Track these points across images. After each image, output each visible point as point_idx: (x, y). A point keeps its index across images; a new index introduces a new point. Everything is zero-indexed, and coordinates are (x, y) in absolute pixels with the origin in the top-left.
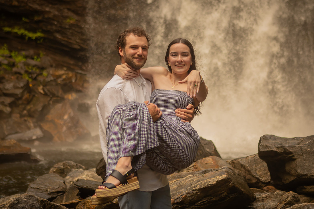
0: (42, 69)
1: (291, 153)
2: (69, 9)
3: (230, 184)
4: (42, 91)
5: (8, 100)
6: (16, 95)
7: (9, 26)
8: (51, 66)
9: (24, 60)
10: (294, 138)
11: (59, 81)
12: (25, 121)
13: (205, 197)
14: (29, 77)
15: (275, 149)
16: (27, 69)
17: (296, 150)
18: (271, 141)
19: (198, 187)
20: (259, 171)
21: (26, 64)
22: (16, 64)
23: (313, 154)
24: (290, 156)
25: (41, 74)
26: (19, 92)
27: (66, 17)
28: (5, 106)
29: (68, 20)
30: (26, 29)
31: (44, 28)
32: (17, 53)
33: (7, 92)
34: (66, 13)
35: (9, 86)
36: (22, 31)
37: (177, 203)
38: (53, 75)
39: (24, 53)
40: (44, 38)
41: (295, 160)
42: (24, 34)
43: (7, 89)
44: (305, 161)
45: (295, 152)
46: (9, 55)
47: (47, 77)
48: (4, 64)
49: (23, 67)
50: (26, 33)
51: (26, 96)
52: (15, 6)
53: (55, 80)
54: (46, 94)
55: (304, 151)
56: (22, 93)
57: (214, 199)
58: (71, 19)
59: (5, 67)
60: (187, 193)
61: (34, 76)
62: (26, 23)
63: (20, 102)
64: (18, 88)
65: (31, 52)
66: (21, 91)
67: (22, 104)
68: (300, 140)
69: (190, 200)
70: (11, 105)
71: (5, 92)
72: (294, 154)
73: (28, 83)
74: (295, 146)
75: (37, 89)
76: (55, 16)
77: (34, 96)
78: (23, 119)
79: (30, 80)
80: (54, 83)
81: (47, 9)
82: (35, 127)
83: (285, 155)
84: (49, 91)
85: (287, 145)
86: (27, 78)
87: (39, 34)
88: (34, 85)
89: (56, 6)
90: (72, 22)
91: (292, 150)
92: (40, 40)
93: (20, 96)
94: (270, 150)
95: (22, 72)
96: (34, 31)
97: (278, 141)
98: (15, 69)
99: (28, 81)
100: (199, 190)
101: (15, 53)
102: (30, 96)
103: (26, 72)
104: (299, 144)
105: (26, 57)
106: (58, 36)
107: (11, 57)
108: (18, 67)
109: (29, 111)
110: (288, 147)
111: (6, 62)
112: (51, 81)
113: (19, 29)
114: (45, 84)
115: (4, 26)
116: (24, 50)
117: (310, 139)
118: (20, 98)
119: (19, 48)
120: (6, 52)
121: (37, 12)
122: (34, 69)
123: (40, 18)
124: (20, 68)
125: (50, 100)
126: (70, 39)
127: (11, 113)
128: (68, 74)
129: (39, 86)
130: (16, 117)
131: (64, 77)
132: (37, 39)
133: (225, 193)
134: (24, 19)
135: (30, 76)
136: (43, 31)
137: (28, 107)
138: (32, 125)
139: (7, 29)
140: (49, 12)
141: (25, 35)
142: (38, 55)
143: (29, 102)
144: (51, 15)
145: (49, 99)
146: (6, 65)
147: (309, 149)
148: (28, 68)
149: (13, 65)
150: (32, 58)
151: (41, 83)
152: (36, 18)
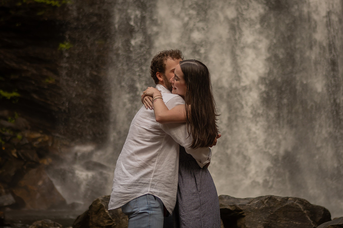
0: (16, 131)
1: (241, 211)
4: (15, 155)
10: (245, 199)
11: (35, 144)
15: (228, 207)
17: (246, 208)
18: (225, 200)
23: (260, 212)
24: (241, 213)
25: (15, 137)
38: (28, 138)
41: (244, 216)
44: (253, 217)
45: (245, 210)
47: (22, 140)
53: (30, 144)
54: (19, 158)
55: (252, 209)
68: (251, 200)
72: (244, 212)
74: (245, 205)
75: (11, 153)
77: (7, 160)
79: (3, 143)
80: (29, 147)
83: (236, 213)
85: (238, 204)
91: (242, 208)
94: (224, 208)
97: (232, 201)
104: (249, 203)
110: (240, 205)
112: (26, 144)
114: (19, 147)
117: (258, 200)
122: (8, 131)
128: (44, 137)
131: (40, 140)
135: (4, 139)
147: (256, 208)
148: (2, 129)
151: (15, 146)
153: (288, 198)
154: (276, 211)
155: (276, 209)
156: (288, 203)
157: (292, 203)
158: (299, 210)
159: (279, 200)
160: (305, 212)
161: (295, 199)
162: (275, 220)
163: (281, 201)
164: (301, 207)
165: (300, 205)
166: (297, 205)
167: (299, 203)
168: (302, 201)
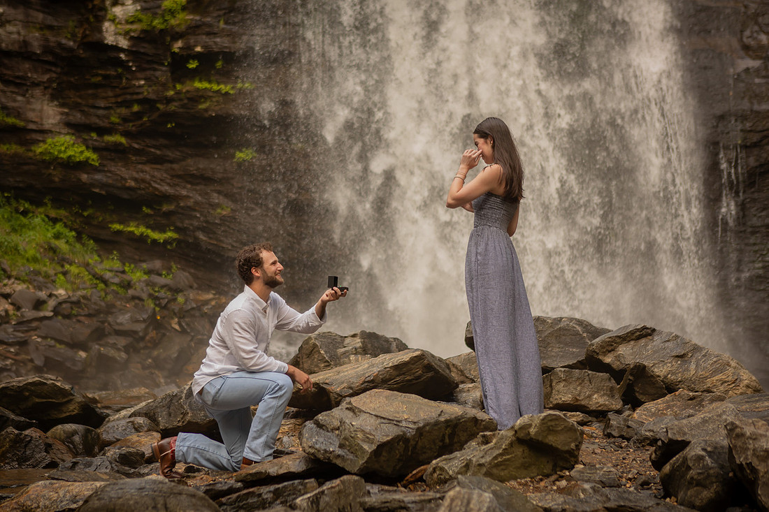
0: (176, 291)
2: (219, 192)
3: (425, 362)
4: (177, 327)
5: (122, 342)
6: (136, 332)
7: (120, 223)
8: (191, 287)
9: (146, 277)
11: (205, 309)
12: (153, 374)
13: (398, 376)
14: (156, 305)
16: (151, 291)
19: (391, 365)
20: (474, 371)
21: (150, 284)
22: (132, 282)
25: (175, 300)
26: (139, 327)
27: (215, 206)
28: (119, 350)
29: (219, 211)
30: (147, 227)
31: (179, 224)
32: (133, 266)
33: (121, 328)
34: (216, 198)
35: (124, 319)
36: (142, 229)
37: (368, 382)
38: (196, 301)
39: (145, 266)
40: (179, 241)
42: (145, 234)
43: (121, 324)
46: (121, 269)
47: (185, 303)
48: (113, 283)
49: (145, 289)
50: (149, 232)
51: (152, 334)
52: (130, 189)
53: (199, 308)
54: (183, 332)
56: (146, 331)
57: (408, 378)
58: (222, 209)
59: (115, 288)
60: (379, 371)
61: (164, 302)
62: (148, 215)
63: (142, 345)
64: (138, 321)
65: (157, 264)
66: (143, 326)
67: (146, 347)
69: (382, 379)
70: (126, 349)
71: (117, 328)
73: (154, 314)
75: (170, 324)
76: (196, 203)
77: (164, 335)
78: (147, 372)
79: (157, 309)
80: (197, 314)
81: (184, 193)
82: (167, 384)
84: (188, 325)
86: (152, 306)
87: (170, 234)
88: (163, 318)
89: (198, 188)
90: (224, 213)
92: (171, 244)
93: (141, 334)
95: (144, 296)
96: (162, 229)
98: (131, 292)
99: (154, 309)
100: (390, 367)
101: (130, 266)
102: (157, 334)
103: (151, 296)
105: (149, 272)
106: (202, 236)
107: (123, 272)
108: (135, 289)
109: (155, 359)
111: (116, 280)
112: (193, 309)
113: (137, 226)
114: (182, 314)
115: (112, 222)
116: (144, 261)
118: (142, 339)
119: (137, 257)
120: (117, 265)
121: (167, 198)
122: (163, 291)
123: (172, 207)
124: (140, 289)
125: (191, 340)
126: (221, 241)
127: (127, 361)
128: (219, 298)
129: (173, 318)
130: (135, 368)
131: (213, 303)
132: (166, 242)
133: (420, 372)
134: (144, 209)
135: (158, 302)
136: (177, 230)
137: (155, 353)
138: (162, 380)
139: (117, 227)
140: (188, 197)
141: (147, 236)
142: (169, 269)
143: (155, 344)
144: (190, 203)
145: (189, 339)
146: (116, 284)
148: (153, 289)
149: (128, 285)
150: (160, 275)
151: (175, 314)
152: (165, 208)
153: (561, 318)
154: (546, 336)
155: (546, 334)
156: (562, 325)
157: (567, 324)
158: (577, 334)
159: (550, 321)
160: (585, 335)
161: (571, 319)
162: (545, 348)
163: (552, 323)
164: (579, 328)
165: (577, 327)
166: (574, 327)
167: (576, 324)
168: (580, 322)
